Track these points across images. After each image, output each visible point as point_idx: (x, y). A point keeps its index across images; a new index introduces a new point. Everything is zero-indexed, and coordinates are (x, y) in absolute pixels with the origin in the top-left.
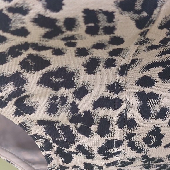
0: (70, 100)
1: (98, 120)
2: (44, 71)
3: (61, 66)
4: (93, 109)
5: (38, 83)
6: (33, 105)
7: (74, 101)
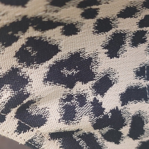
0: (90, 98)
1: (130, 118)
2: (51, 62)
3: (73, 52)
4: (122, 105)
5: (45, 80)
6: (41, 113)
7: (95, 99)
